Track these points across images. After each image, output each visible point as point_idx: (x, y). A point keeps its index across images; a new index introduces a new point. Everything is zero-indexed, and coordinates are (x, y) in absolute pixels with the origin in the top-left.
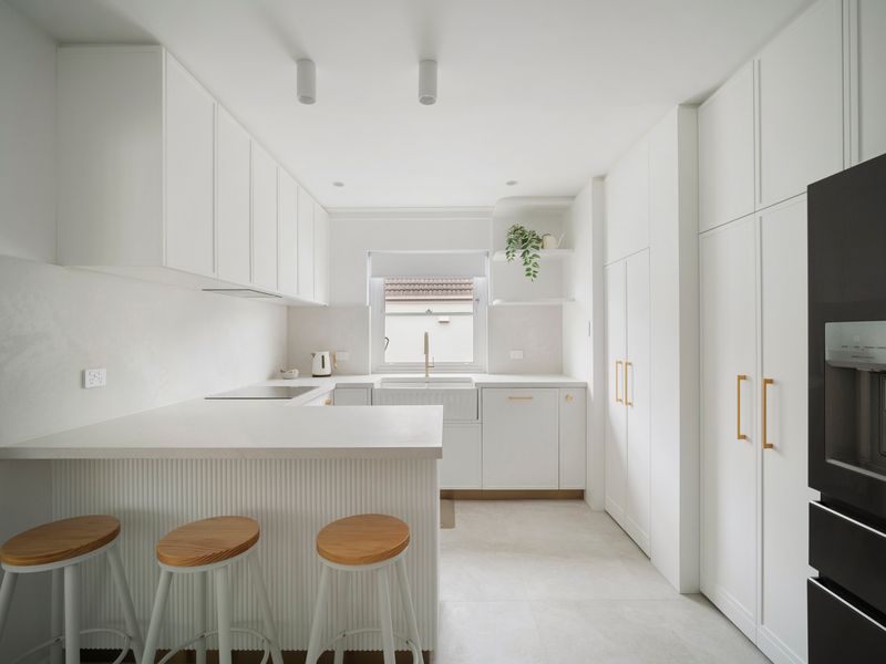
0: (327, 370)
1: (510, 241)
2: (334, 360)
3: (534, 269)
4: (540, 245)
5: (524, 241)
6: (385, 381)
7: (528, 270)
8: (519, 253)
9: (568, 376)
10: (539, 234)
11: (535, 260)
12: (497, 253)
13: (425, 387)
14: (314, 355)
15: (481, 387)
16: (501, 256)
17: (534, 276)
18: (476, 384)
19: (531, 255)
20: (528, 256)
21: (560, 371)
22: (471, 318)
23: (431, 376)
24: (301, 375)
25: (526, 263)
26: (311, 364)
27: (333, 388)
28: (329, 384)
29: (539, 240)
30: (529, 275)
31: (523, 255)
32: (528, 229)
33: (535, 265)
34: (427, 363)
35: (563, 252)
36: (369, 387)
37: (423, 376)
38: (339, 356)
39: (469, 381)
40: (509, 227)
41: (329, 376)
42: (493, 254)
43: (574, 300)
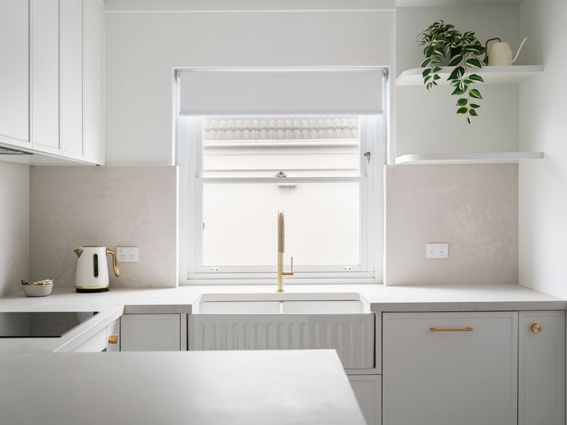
0: (103, 281)
1: (430, 51)
2: (113, 262)
3: (471, 101)
4: (481, 58)
5: (454, 52)
6: (206, 299)
7: (462, 102)
8: (445, 73)
9: (529, 288)
10: (481, 38)
11: (475, 85)
12: (405, 73)
13: (281, 309)
14: (79, 253)
15: (381, 310)
16: (413, 77)
17: (473, 113)
18: (373, 306)
19: (466, 76)
20: (462, 78)
21: (513, 279)
22: (356, 186)
23: (288, 289)
24: (59, 289)
25: (458, 91)
26: (74, 269)
27: (121, 313)
28: (110, 306)
29: (480, 49)
30: (462, 111)
31: (453, 76)
32: (461, 28)
33: (475, 93)
34: (281, 266)
35: (522, 72)
36: (184, 312)
37: (273, 289)
38: (124, 255)
39: (355, 299)
40: (425, 25)
41: (106, 290)
42: (398, 75)
43: (542, 155)
